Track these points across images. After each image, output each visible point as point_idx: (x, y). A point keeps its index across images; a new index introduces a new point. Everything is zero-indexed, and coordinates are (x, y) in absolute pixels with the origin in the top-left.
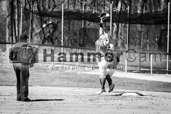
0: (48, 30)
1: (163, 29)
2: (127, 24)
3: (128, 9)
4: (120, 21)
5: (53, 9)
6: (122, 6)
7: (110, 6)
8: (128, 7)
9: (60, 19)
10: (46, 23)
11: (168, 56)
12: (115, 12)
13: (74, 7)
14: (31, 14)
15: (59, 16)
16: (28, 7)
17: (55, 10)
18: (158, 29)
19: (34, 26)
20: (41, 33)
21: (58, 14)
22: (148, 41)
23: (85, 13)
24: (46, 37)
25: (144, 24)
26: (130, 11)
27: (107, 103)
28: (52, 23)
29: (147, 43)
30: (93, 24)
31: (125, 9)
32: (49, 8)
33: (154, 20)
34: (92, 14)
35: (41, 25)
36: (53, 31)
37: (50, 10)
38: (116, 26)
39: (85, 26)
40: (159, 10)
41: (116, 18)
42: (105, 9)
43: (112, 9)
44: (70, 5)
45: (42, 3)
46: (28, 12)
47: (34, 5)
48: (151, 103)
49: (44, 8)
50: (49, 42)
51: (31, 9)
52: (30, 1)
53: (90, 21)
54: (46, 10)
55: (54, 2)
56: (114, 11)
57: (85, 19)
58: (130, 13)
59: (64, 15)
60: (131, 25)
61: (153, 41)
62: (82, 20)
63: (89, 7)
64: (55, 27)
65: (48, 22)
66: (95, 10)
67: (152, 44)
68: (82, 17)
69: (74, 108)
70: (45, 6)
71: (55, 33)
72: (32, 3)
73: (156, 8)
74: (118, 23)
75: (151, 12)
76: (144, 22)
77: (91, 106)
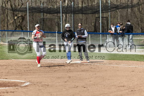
0: (18, 21)
1: (97, 16)
2: (72, 14)
3: (73, 4)
4: (67, 12)
5: (21, 6)
6: (68, 2)
7: (60, 2)
8: (73, 2)
9: (26, 13)
10: (17, 15)
11: (101, 35)
12: (64, 7)
13: (36, 4)
14: (6, 10)
15: (26, 11)
16: (4, 5)
17: (22, 7)
18: (94, 17)
19: (9, 18)
20: (13, 23)
21: (24, 10)
22: (87, 25)
23: (44, 8)
24: (17, 25)
25: (84, 14)
26: (74, 5)
27: (60, 69)
28: (21, 16)
29: (86, 27)
30: (49, 16)
31: (71, 4)
32: (19, 6)
33: (91, 11)
34: (48, 8)
35: (13, 18)
36: (22, 21)
37: (19, 7)
38: (65, 16)
39: (44, 16)
40: (94, 4)
41: (64, 10)
42: (57, 4)
43: (62, 4)
44: (33, 3)
45: (13, 3)
46: (4, 9)
47: (8, 4)
48: (91, 67)
49: (15, 6)
50: (19, 29)
51: (6, 7)
52: (5, 1)
53: (47, 13)
54: (16, 7)
55: (22, 2)
56: (63, 5)
57: (44, 12)
58: (74, 7)
59: (29, 10)
60: (75, 15)
61: (91, 25)
62: (41, 13)
63: (46, 4)
64: (23, 18)
65: (18, 15)
66: (50, 5)
67: (90, 27)
68: (41, 11)
69: (38, 73)
70: (15, 4)
71: (23, 23)
72: (6, 3)
73: (92, 2)
74: (66, 14)
75: (88, 5)
76: (84, 12)
77: (49, 71)
